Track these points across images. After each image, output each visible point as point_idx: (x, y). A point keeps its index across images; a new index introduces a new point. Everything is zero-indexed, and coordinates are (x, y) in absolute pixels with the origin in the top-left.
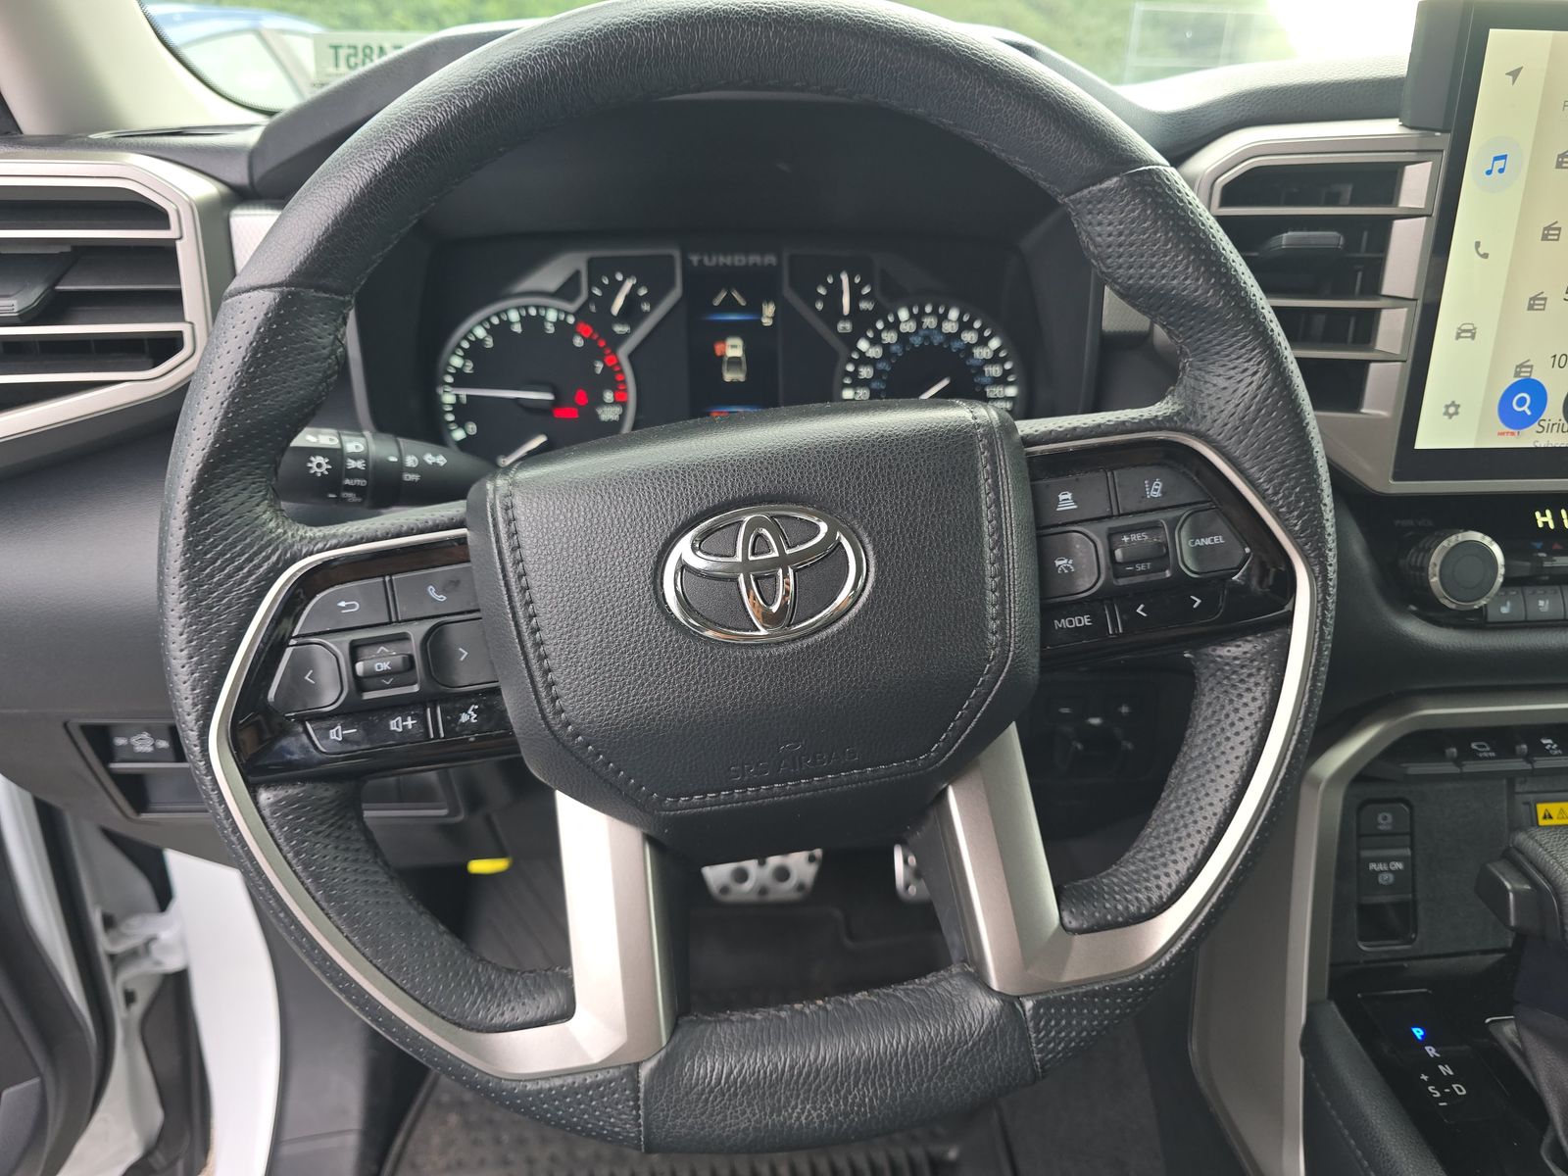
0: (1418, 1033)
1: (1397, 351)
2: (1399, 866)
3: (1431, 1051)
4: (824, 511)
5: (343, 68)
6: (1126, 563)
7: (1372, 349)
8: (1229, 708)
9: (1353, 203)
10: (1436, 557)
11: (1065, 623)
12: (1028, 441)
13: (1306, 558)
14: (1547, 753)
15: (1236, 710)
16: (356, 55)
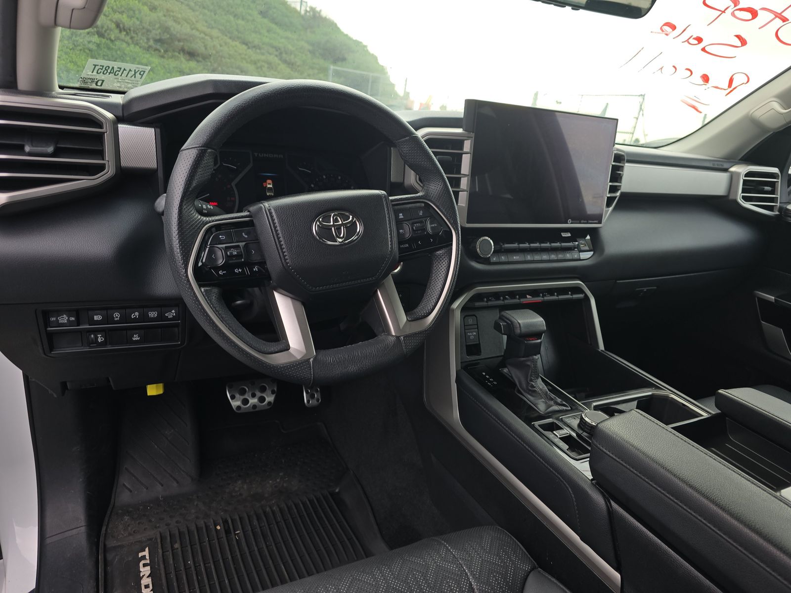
0: (484, 374)
1: (466, 188)
2: (475, 333)
3: (488, 377)
4: (351, 213)
5: (95, 73)
6: (416, 231)
7: (459, 188)
8: (440, 266)
9: (452, 149)
10: (478, 243)
11: (403, 246)
12: (392, 201)
13: (454, 229)
14: (507, 299)
15: (442, 266)
16: (102, 69)
